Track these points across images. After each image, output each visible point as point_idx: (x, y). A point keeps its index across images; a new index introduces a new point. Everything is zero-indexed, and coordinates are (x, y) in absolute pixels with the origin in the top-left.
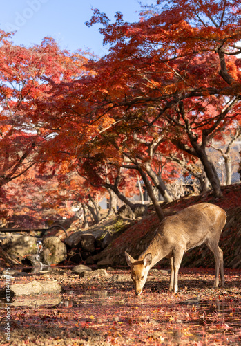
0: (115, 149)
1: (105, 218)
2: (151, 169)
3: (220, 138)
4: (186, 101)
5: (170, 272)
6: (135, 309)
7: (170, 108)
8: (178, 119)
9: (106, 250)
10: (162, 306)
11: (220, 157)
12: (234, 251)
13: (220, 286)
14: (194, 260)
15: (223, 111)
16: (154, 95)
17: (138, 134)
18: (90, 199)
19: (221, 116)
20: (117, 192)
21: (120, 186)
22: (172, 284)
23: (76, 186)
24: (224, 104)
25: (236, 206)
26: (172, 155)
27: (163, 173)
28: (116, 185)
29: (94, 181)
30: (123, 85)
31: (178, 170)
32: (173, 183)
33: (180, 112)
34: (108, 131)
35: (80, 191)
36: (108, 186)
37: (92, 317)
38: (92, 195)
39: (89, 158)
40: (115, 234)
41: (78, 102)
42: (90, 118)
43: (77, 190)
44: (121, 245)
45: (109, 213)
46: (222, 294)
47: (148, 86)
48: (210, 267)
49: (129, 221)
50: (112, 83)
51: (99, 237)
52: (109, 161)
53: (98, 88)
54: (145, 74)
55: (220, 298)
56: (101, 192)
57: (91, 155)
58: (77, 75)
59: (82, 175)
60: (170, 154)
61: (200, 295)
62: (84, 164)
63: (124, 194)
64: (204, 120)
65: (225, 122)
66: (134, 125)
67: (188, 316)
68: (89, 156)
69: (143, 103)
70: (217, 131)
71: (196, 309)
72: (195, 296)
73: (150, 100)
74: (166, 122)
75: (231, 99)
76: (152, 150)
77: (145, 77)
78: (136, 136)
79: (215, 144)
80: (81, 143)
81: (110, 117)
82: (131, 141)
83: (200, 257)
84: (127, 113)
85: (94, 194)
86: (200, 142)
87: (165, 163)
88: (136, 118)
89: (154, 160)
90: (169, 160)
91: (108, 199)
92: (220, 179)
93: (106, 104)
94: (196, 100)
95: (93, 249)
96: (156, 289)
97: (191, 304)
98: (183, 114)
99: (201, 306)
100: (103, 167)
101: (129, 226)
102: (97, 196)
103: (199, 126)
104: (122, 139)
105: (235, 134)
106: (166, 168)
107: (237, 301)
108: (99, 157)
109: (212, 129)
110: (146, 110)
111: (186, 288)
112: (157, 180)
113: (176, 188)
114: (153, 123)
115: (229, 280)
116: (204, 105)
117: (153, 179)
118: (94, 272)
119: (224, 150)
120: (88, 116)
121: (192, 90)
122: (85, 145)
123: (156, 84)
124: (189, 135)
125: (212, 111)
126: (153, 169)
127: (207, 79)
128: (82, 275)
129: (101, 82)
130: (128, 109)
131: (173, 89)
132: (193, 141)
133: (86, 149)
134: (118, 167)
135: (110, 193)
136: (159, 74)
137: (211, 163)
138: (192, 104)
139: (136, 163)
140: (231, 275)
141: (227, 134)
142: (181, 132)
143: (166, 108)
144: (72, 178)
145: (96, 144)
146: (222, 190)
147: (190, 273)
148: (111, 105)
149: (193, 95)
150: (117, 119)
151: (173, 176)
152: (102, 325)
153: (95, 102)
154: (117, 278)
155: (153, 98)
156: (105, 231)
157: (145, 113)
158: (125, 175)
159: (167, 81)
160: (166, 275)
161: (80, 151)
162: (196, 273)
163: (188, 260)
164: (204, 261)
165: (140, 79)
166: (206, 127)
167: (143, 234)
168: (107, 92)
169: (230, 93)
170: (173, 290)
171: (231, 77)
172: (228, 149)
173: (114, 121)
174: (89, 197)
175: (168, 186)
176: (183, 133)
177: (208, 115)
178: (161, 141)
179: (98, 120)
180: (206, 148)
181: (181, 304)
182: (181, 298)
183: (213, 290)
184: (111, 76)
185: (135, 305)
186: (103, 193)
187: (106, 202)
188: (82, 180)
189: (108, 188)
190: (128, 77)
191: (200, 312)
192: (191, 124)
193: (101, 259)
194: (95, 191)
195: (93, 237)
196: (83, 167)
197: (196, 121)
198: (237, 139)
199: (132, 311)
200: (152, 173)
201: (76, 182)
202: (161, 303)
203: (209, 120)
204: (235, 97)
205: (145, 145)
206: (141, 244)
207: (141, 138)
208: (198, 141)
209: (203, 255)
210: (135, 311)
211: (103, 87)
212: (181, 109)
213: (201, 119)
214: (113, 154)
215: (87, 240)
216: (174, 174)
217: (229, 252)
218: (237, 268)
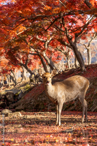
0: (26, 44)
1: (20, 83)
2: (46, 55)
3: (84, 38)
4: (66, 18)
5: (56, 114)
6: (37, 135)
7: (57, 21)
8: (61, 27)
9: (20, 101)
10: (51, 133)
11: (85, 49)
12: (93, 102)
13: (84, 122)
14: (70, 107)
15: (86, 23)
16: (48, 14)
17: (39, 36)
18: (12, 72)
19: (85, 26)
20: (27, 68)
21: (29, 64)
22: (57, 121)
23: (3, 64)
24: (87, 19)
25: (94, 76)
26: (58, 47)
27: (53, 57)
28: (26, 64)
29: (14, 62)
30: (30, 8)
31: (61, 56)
32: (58, 63)
33: (62, 24)
34: (22, 34)
35: (6, 67)
36: (21, 65)
37: (12, 140)
38: (12, 70)
39: (11, 49)
40: (25, 92)
41: (5, 18)
42: (12, 27)
43: (4, 67)
44: (29, 98)
45: (22, 80)
46: (86, 126)
47: (44, 9)
48: (79, 111)
49: (33, 84)
50: (24, 7)
51: (16, 94)
52: (22, 51)
53: (16, 10)
54: (43, 2)
55: (84, 129)
56: (18, 68)
57: (12, 47)
58: (4, 2)
59: (7, 58)
60: (57, 47)
61: (73, 127)
62: (8, 52)
63: (31, 69)
64: (76, 28)
65: (88, 29)
66: (37, 31)
67: (66, 139)
68: (11, 47)
69: (42, 18)
70: (83, 34)
71: (71, 135)
72: (70, 127)
73: (46, 17)
74: (55, 29)
75: (91, 16)
76: (46, 45)
77: (43, 4)
78: (37, 37)
79: (82, 41)
80: (7, 40)
81: (23, 26)
82: (35, 39)
83: (73, 105)
84: (32, 24)
85: (14, 69)
86: (73, 40)
87: (54, 52)
88: (38, 27)
89: (48, 50)
90: (56, 50)
91: (21, 72)
92: (84, 61)
93: (21, 19)
94: (72, 17)
95: (13, 100)
96: (48, 124)
97: (68, 132)
98: (64, 25)
99: (74, 133)
100: (19, 54)
101: (34, 87)
102: (16, 70)
103: (73, 31)
104: (30, 38)
105: (93, 36)
106: (54, 55)
107: (94, 131)
108: (17, 49)
109: (80, 33)
110: (43, 22)
111: (66, 123)
112: (49, 61)
113: (60, 66)
114: (47, 29)
115: (89, 118)
116: (76, 20)
117: (47, 61)
118: (14, 114)
119: (87, 45)
120: (11, 25)
121: (69, 11)
122: (9, 41)
123: (49, 8)
124: (67, 36)
125: (80, 23)
126: (47, 55)
127: (77, 5)
128: (7, 115)
129: (18, 6)
130: (33, 21)
131: (58, 10)
132: (70, 40)
133: (10, 44)
134: (27, 54)
135: (23, 69)
136: (51, 2)
137: (79, 52)
138: (69, 19)
139: (38, 52)
140: (91, 115)
141: (89, 36)
142: (63, 35)
143: (55, 21)
144: (2, 60)
145: (15, 41)
146: (86, 67)
147: (68, 114)
148: (24, 19)
149: (69, 14)
150: (27, 27)
151: (58, 59)
152: (18, 144)
153: (14, 17)
154: (26, 117)
155: (47, 16)
156: (20, 90)
157: (43, 24)
158: (31, 59)
159: (55, 6)
160: (54, 115)
161: (6, 45)
162: (71, 114)
163: (66, 107)
164: (76, 107)
165: (40, 4)
166: (77, 32)
167: (41, 92)
168: (21, 12)
169: (90, 13)
170: (58, 124)
171: (91, 4)
172: (89, 44)
173: (25, 28)
174: (11, 70)
175: (55, 65)
176: (64, 35)
177: (78, 25)
178: (52, 40)
179: (16, 28)
180: (77, 44)
181: (62, 132)
182: (62, 129)
183: (81, 124)
184: (23, 3)
185: (37, 133)
186: (19, 68)
187: (20, 74)
188: (7, 61)
189: (21, 66)
190: (33, 4)
191: (73, 136)
192: (69, 30)
193: (18, 106)
194: (14, 68)
195: (13, 93)
196: (7, 54)
197: (71, 28)
198: (94, 39)
199: (35, 136)
200: (46, 58)
201: (4, 62)
202: (51, 132)
203: (78, 28)
204: (93, 15)
205: (42, 42)
206: (40, 98)
207: (40, 38)
208: (72, 40)
209: (75, 104)
210: (37, 136)
211: (19, 9)
212: (63, 22)
213: (74, 28)
214: (25, 47)
215: (10, 95)
216: (59, 58)
217: (90, 103)
218: (94, 111)
